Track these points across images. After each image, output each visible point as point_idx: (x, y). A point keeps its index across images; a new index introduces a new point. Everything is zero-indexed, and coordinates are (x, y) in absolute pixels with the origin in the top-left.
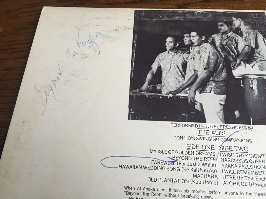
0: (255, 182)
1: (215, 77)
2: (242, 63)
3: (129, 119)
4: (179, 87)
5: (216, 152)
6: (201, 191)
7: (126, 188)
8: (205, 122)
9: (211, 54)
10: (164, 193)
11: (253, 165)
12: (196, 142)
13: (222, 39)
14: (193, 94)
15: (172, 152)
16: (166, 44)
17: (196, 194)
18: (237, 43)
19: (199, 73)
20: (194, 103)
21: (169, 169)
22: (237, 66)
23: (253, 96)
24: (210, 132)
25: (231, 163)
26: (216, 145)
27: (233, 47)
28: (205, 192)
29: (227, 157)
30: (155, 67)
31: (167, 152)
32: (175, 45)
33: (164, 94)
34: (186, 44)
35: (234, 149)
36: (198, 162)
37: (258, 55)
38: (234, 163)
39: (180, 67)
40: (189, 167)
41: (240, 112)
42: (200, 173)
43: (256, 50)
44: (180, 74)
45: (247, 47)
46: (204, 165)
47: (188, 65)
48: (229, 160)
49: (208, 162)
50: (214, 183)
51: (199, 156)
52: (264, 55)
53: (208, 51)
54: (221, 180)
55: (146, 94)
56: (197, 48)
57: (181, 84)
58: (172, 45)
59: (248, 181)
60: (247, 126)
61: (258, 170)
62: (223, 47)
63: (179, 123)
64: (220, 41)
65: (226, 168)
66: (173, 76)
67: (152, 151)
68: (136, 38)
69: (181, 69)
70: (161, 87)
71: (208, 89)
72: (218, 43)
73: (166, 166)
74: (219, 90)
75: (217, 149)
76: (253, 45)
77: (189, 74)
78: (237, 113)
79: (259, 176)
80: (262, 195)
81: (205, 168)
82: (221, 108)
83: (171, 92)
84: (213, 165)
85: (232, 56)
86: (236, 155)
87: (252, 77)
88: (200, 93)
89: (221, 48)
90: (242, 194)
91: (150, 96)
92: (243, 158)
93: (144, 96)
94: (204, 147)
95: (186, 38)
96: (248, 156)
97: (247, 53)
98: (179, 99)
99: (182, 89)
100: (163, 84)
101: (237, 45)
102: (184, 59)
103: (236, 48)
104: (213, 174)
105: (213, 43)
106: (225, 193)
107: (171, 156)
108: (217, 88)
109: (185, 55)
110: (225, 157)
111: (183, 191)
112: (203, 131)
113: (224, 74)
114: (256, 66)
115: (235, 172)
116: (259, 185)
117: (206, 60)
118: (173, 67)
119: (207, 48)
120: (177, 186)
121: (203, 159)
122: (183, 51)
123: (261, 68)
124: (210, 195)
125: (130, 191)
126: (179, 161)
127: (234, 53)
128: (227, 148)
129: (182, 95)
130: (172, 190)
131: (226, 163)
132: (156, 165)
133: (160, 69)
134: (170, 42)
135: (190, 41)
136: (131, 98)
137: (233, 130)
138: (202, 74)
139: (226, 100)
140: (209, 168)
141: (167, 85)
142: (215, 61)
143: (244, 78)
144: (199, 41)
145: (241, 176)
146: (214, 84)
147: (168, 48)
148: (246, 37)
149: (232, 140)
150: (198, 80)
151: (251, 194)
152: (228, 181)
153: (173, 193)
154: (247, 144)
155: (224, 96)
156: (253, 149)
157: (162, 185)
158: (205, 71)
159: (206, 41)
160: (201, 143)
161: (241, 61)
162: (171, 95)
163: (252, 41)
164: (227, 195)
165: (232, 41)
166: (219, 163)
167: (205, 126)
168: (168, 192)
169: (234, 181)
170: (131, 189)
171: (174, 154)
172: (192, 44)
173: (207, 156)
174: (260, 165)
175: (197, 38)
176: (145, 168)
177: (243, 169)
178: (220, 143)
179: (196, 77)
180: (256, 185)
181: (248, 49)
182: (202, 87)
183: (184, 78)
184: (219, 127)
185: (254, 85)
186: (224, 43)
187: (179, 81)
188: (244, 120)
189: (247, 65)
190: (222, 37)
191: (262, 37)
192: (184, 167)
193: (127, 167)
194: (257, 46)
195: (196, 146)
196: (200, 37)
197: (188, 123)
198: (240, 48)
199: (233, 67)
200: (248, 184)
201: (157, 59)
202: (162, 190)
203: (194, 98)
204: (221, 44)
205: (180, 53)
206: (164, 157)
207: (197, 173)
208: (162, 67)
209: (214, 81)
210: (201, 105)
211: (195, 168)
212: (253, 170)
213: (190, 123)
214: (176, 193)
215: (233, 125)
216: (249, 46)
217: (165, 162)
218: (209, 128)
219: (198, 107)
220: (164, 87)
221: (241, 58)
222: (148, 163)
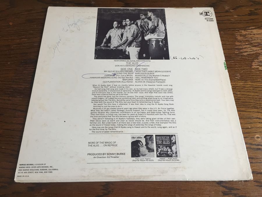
0: (149, 81)
1: (137, 40)
2: (150, 33)
3: (95, 59)
4: (119, 45)
5: (133, 71)
6: (126, 85)
7: (93, 85)
8: (130, 59)
9: (135, 29)
10: (110, 86)
11: (149, 75)
12: (125, 67)
13: (141, 23)
14: (125, 47)
15: (114, 71)
16: (114, 25)
17: (123, 86)
18: (148, 24)
19: (129, 38)
20: (125, 51)
21: (112, 78)
22: (147, 35)
23: (152, 48)
24: (132, 63)
25: (139, 74)
26: (134, 68)
27: (146, 26)
28: (127, 85)
29: (138, 73)
30: (107, 36)
31: (112, 71)
32: (118, 25)
33: (112, 48)
34: (124, 25)
35: (141, 69)
36: (125, 75)
37: (157, 30)
38: (141, 75)
39: (120, 36)
40: (121, 77)
41: (146, 55)
42: (126, 79)
43: (157, 27)
44: (120, 39)
45: (153, 26)
46: (127, 76)
47: (124, 35)
48: (139, 73)
49: (129, 75)
50: (131, 82)
51: (126, 72)
52: (161, 30)
53: (134, 28)
54: (134, 81)
55: (103, 48)
56: (129, 27)
57: (120, 44)
58: (116, 25)
59: (146, 81)
60: (148, 60)
61: (150, 77)
62: (141, 26)
63: (118, 60)
64: (140, 23)
65: (137, 77)
66: (116, 40)
67: (105, 71)
68: (98, 22)
69: (120, 37)
70: (110, 45)
71: (132, 45)
72: (139, 24)
73: (111, 77)
74: (137, 46)
75: (134, 69)
76: (156, 25)
77: (124, 39)
78: (144, 55)
79: (150, 79)
80: (151, 85)
81: (128, 77)
82: (137, 53)
83: (115, 47)
84: (131, 76)
85: (145, 30)
86: (142, 71)
87: (153, 40)
88: (129, 47)
89: (140, 27)
90: (142, 85)
91: (105, 49)
92: (145, 73)
93: (102, 49)
94: (128, 69)
95: (123, 22)
96: (147, 72)
97: (153, 29)
98: (119, 50)
99: (120, 45)
100: (111, 43)
101: (148, 25)
102: (122, 32)
103: (148, 27)
104: (131, 79)
105: (137, 24)
106: (136, 85)
107: (114, 73)
108: (137, 45)
109: (123, 30)
110: (137, 72)
111: (118, 85)
112: (129, 63)
113: (140, 39)
114: (156, 35)
115: (141, 77)
116: (150, 82)
117: (133, 32)
118: (116, 36)
119: (134, 27)
120: (115, 84)
121: (127, 73)
122: (122, 28)
123: (158, 36)
124: (129, 86)
125: (95, 86)
126: (117, 74)
127: (146, 29)
128: (138, 69)
129: (120, 48)
130: (113, 85)
131: (137, 74)
132: (107, 76)
133: (110, 37)
134: (115, 24)
135: (126, 23)
136: (96, 50)
137: (142, 62)
138: (130, 39)
139: (140, 50)
140: (129, 77)
141: (113, 44)
142: (137, 33)
143: (150, 40)
144: (130, 24)
145: (143, 79)
146: (135, 43)
147: (114, 27)
148: (153, 21)
149: (141, 66)
150: (128, 42)
151: (146, 85)
152: (137, 81)
153: (113, 86)
154: (147, 67)
155: (139, 48)
156: (149, 69)
157: (109, 84)
158: (132, 37)
159: (133, 23)
160: (127, 67)
161: (149, 32)
162: (115, 49)
163: (156, 23)
164: (136, 86)
165: (146, 23)
166: (134, 75)
167: (129, 61)
168: (111, 86)
169: (140, 81)
170: (96, 85)
171: (115, 72)
172: (126, 25)
173: (129, 72)
174: (152, 75)
175: (129, 22)
176: (102, 78)
177: (144, 76)
178: (136, 67)
179: (127, 40)
180: (149, 82)
181: (153, 27)
182: (130, 45)
183: (122, 41)
184: (136, 61)
185: (154, 44)
186: (142, 24)
187: (119, 42)
188: (147, 58)
189: (152, 34)
190: (141, 22)
191: (161, 21)
192: (119, 77)
193: (94, 78)
194: (158, 25)
195: (125, 69)
196: (131, 21)
197: (122, 60)
198: (150, 27)
199: (145, 35)
200: (145, 82)
201: (109, 32)
202: (109, 85)
203: (125, 49)
204: (141, 25)
205: (120, 29)
206: (111, 74)
207: (124, 79)
208: (111, 36)
209: (136, 42)
210: (129, 52)
211: (124, 77)
212: (149, 76)
213: (123, 60)
214: (115, 86)
215: (142, 60)
216: (154, 26)
217: (111, 75)
218: (132, 62)
219: (127, 53)
220: (112, 45)
221: (149, 31)
222: (103, 76)
